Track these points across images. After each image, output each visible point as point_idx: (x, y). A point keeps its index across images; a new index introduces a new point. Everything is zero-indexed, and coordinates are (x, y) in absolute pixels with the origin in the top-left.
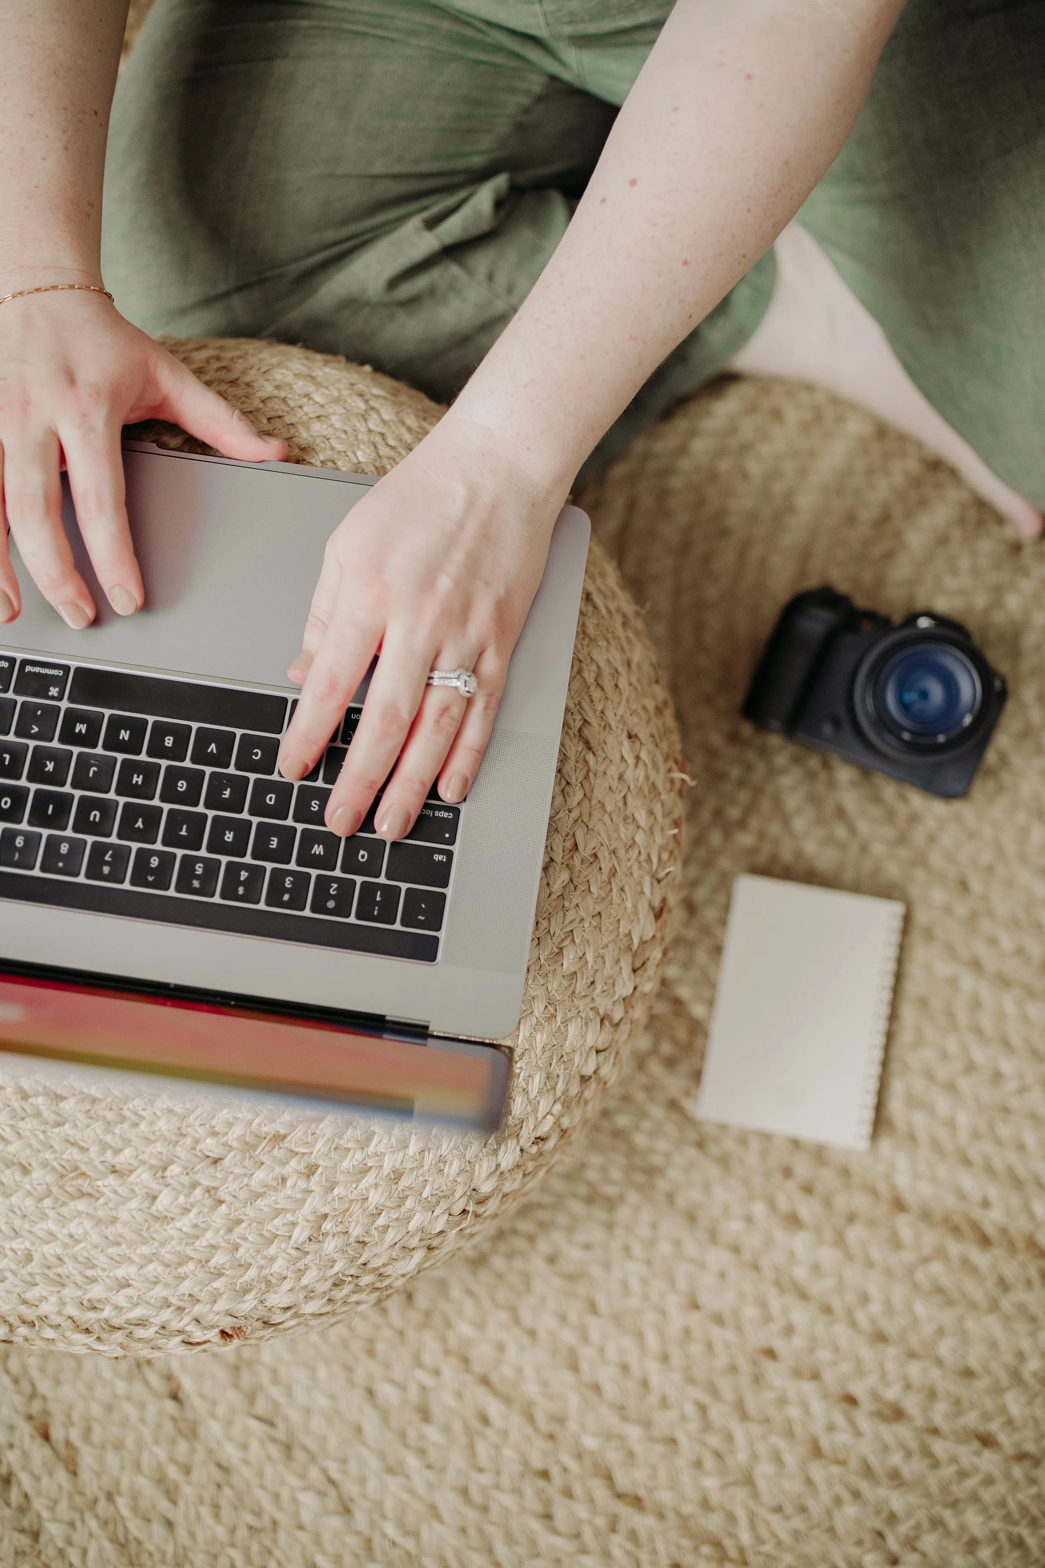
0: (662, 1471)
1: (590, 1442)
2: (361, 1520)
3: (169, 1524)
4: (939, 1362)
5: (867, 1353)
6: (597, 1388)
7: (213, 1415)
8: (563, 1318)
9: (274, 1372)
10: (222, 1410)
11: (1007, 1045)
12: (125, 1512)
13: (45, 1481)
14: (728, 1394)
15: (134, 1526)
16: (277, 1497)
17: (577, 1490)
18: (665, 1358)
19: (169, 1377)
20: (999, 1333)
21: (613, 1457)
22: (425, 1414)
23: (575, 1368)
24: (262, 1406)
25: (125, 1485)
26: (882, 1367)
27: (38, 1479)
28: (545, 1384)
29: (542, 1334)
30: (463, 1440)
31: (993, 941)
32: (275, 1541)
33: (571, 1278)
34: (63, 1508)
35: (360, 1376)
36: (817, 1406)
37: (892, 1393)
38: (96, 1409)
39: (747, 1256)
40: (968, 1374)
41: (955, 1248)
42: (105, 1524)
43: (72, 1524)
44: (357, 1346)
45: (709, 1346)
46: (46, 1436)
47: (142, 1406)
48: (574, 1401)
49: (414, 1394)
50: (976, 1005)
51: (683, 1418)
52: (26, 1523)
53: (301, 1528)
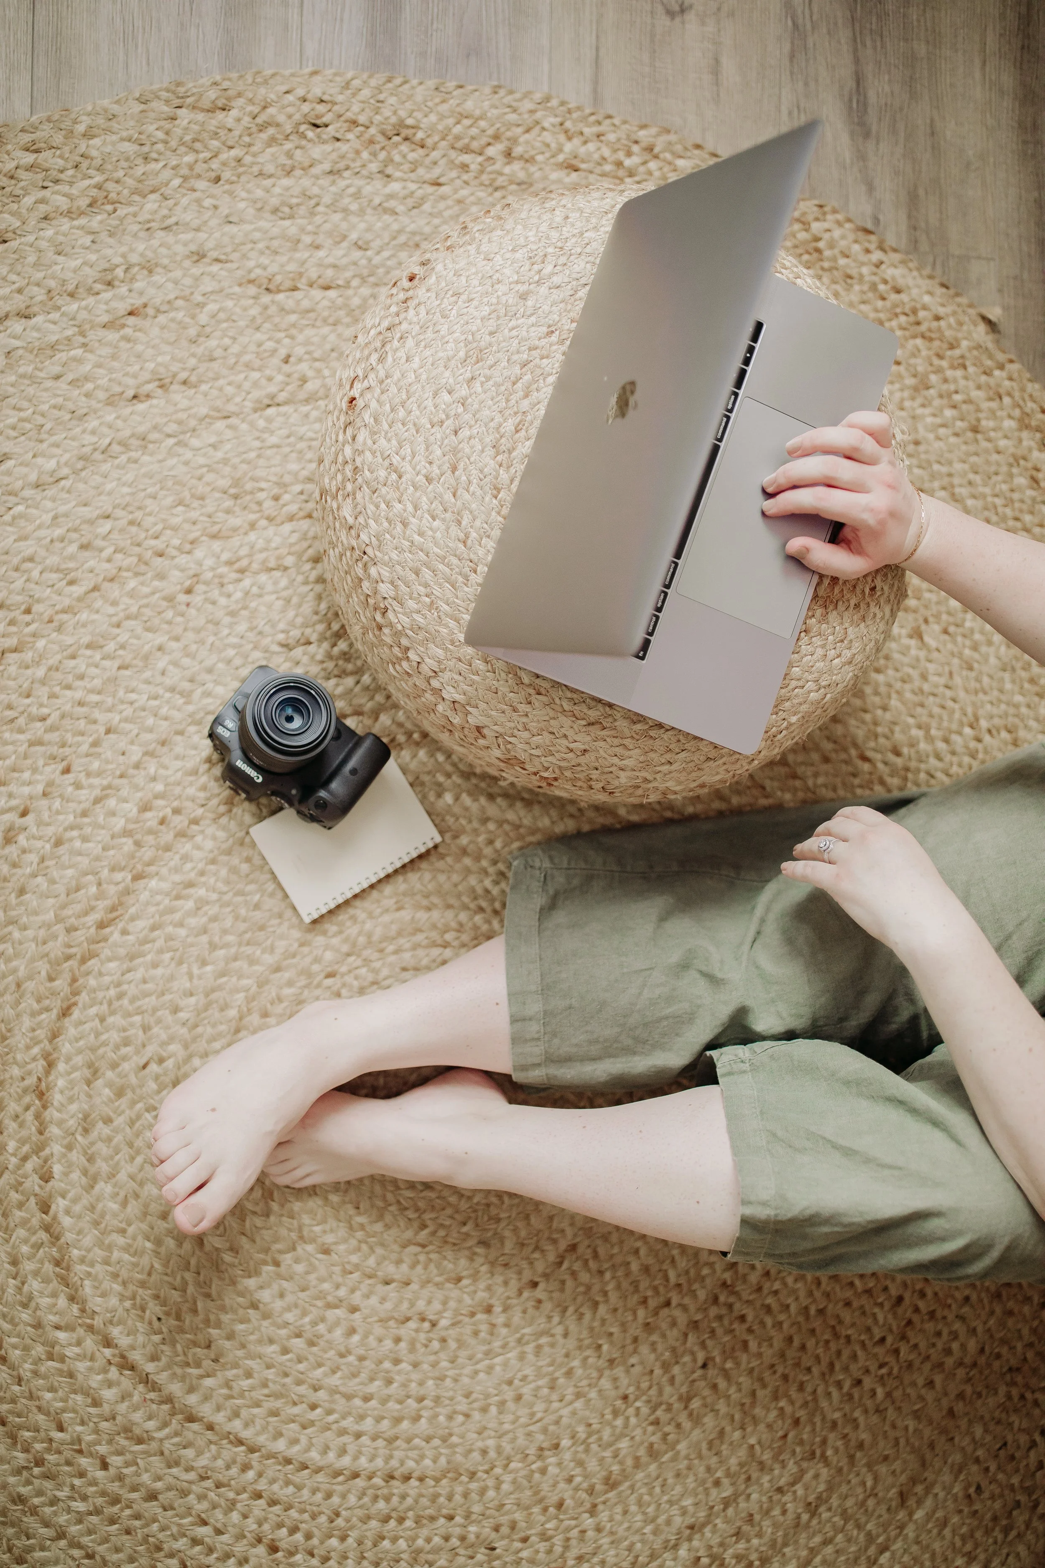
0: (11, 683)
1: (41, 644)
2: (28, 493)
3: (57, 377)
4: (34, 875)
5: (50, 831)
6: (73, 657)
7: (118, 418)
8: (122, 647)
9: (136, 461)
10: (120, 423)
11: (222, 974)
12: (72, 353)
13: (104, 307)
14: (48, 737)
15: (62, 356)
16: (57, 445)
17: (13, 629)
18: (81, 704)
19: (148, 396)
20: (40, 919)
21: (28, 656)
22: (84, 547)
23: (88, 646)
24: (116, 448)
25: (89, 356)
26: (40, 838)
27: (107, 303)
28: (84, 625)
29: (116, 631)
30: (64, 566)
31: (290, 983)
32: (30, 439)
33: (146, 658)
34: (83, 315)
35: (119, 513)
36: (26, 790)
37: (22, 839)
38: (139, 348)
39: (131, 771)
40: (22, 892)
41: (101, 905)
42: (68, 339)
43: (74, 319)
44: (138, 515)
45: (82, 734)
46: (130, 314)
47: (135, 376)
48: (69, 640)
49: (99, 543)
50: (252, 962)
51: (41, 705)
52: (81, 290)
53: (34, 456)
